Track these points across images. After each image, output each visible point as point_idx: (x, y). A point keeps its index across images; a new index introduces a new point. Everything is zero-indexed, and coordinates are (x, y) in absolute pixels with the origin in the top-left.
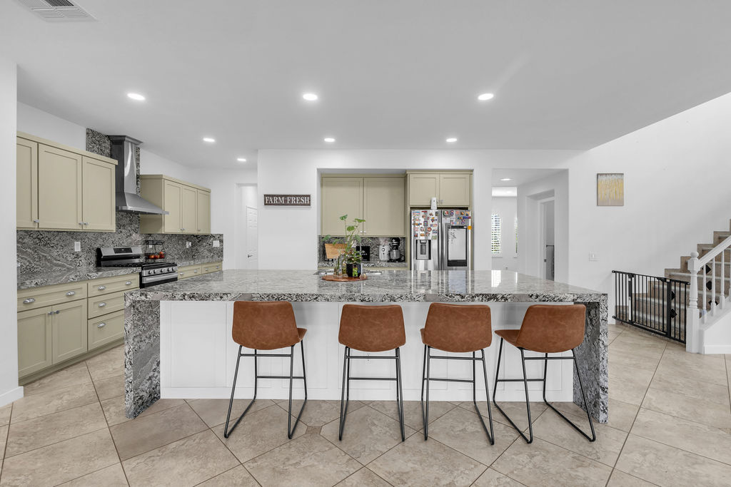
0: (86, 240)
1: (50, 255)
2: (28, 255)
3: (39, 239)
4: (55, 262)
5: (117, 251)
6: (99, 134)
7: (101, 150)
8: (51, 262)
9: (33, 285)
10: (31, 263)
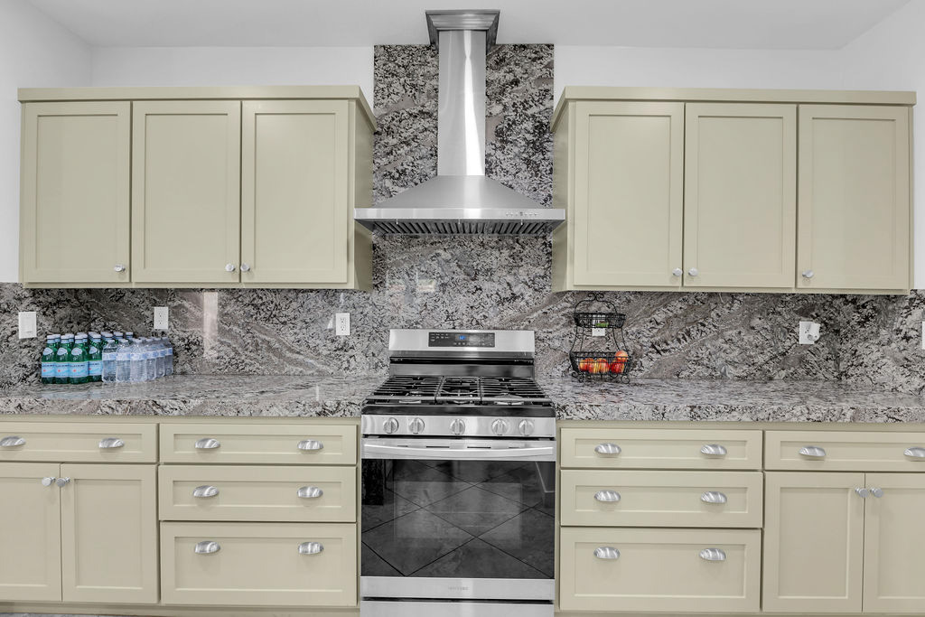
0: (368, 309)
1: (279, 341)
2: (234, 338)
3: (255, 306)
4: (288, 354)
5: (435, 339)
6: (404, 49)
7: (413, 86)
8: (281, 356)
9: (12, 409)
10: (237, 353)
